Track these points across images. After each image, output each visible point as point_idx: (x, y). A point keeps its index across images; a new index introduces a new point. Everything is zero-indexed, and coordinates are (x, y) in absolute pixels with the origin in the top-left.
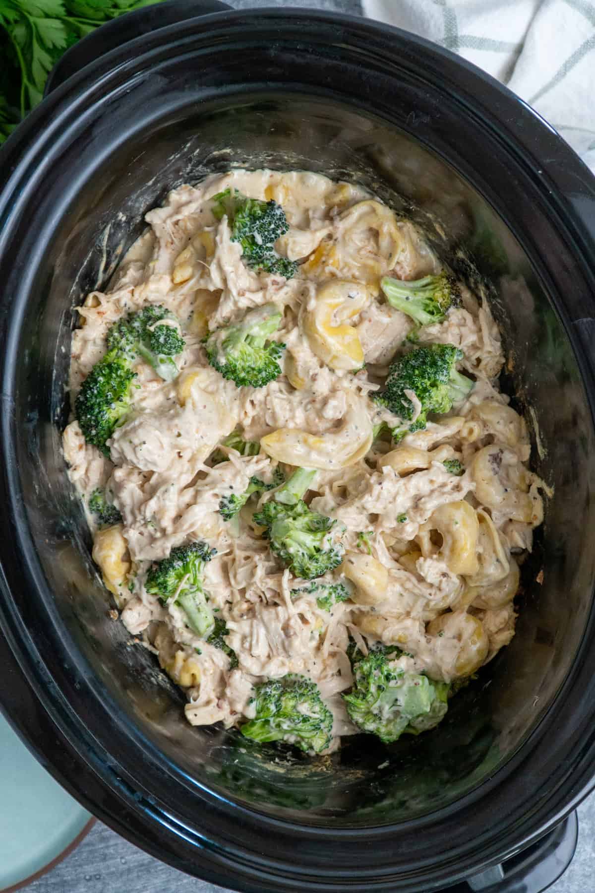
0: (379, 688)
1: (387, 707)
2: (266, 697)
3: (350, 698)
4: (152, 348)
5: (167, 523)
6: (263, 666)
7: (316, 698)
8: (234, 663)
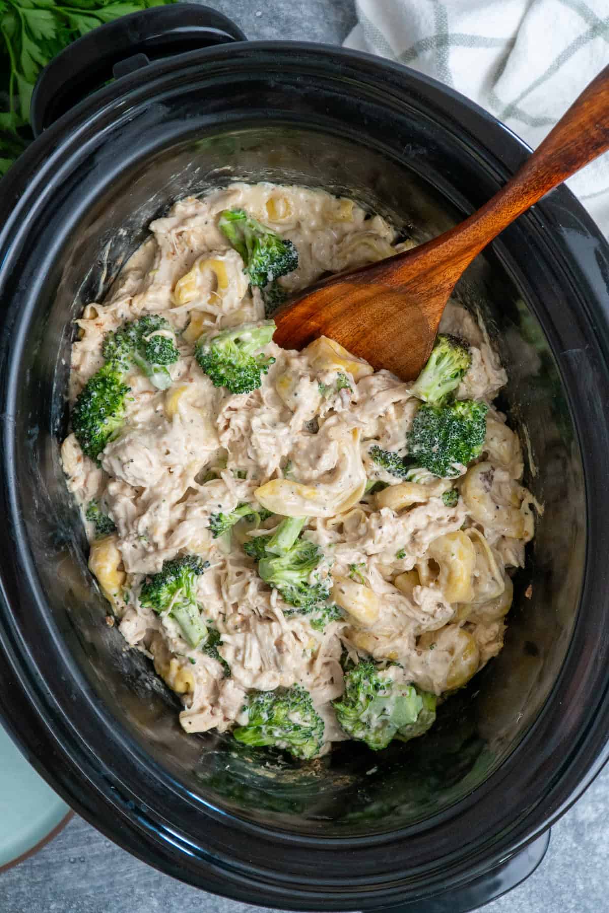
0: (368, 697)
1: (375, 716)
2: (259, 706)
3: (340, 706)
4: (147, 357)
5: (159, 538)
6: (255, 679)
7: (308, 707)
8: (227, 673)
